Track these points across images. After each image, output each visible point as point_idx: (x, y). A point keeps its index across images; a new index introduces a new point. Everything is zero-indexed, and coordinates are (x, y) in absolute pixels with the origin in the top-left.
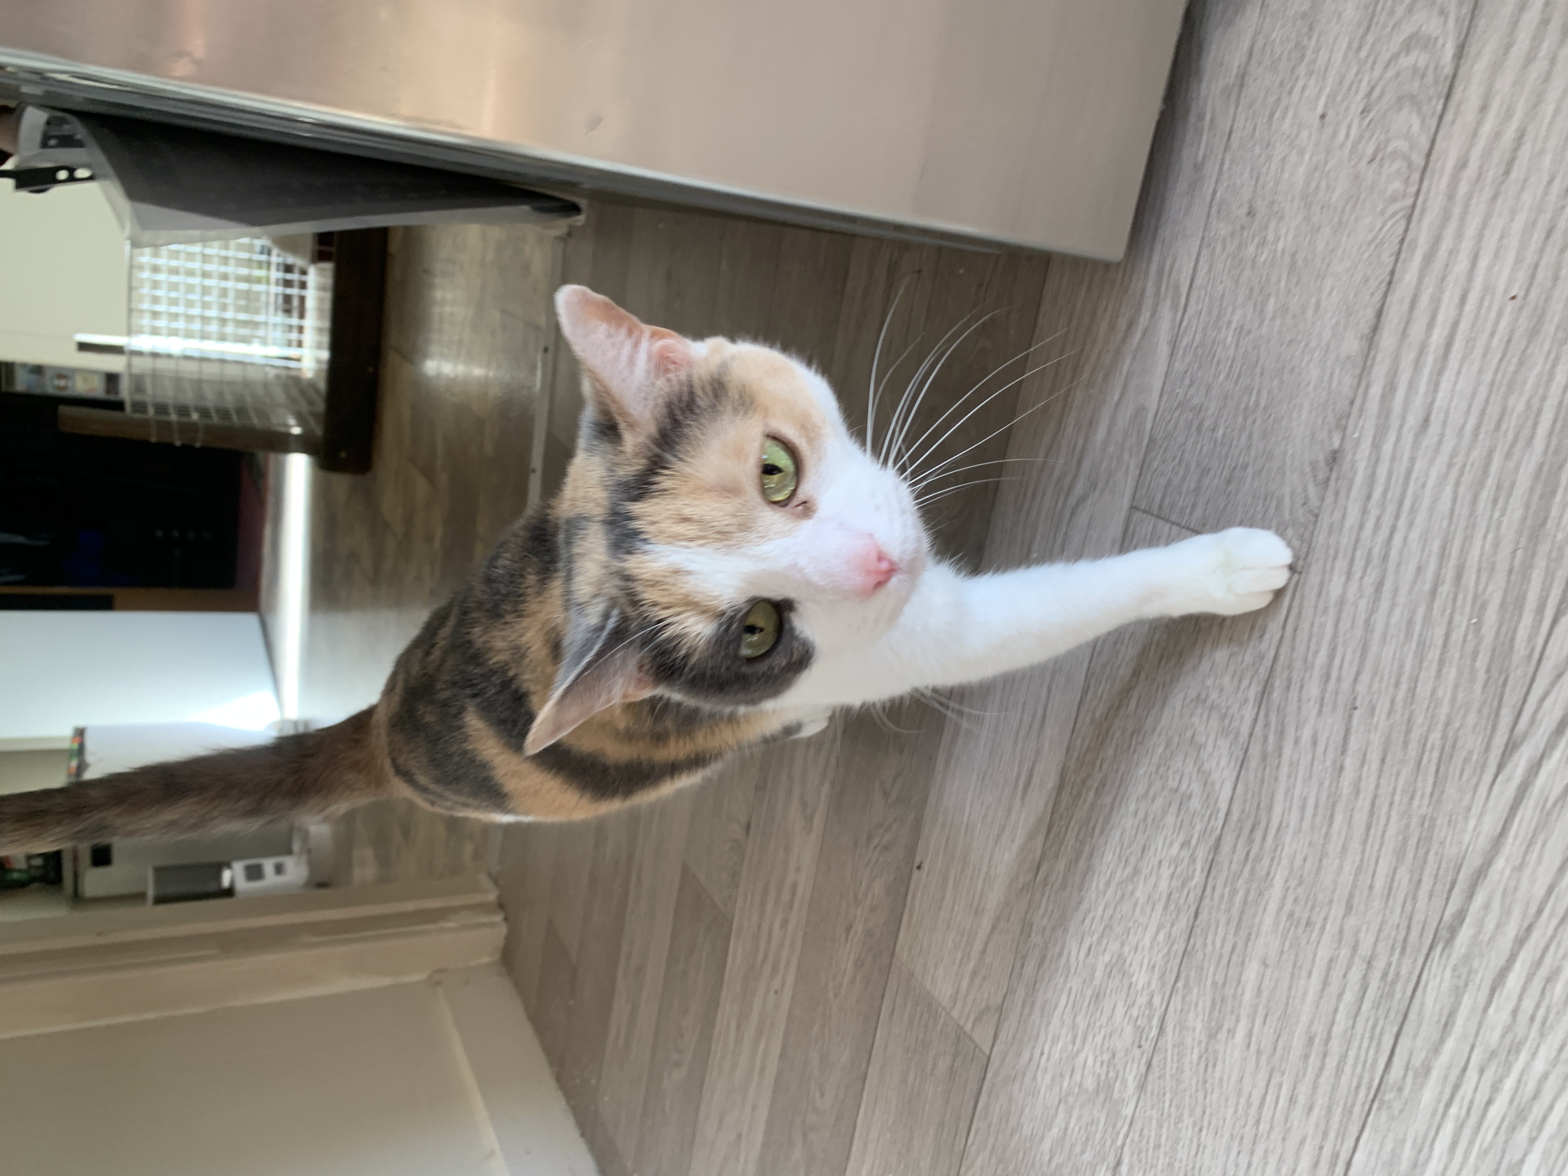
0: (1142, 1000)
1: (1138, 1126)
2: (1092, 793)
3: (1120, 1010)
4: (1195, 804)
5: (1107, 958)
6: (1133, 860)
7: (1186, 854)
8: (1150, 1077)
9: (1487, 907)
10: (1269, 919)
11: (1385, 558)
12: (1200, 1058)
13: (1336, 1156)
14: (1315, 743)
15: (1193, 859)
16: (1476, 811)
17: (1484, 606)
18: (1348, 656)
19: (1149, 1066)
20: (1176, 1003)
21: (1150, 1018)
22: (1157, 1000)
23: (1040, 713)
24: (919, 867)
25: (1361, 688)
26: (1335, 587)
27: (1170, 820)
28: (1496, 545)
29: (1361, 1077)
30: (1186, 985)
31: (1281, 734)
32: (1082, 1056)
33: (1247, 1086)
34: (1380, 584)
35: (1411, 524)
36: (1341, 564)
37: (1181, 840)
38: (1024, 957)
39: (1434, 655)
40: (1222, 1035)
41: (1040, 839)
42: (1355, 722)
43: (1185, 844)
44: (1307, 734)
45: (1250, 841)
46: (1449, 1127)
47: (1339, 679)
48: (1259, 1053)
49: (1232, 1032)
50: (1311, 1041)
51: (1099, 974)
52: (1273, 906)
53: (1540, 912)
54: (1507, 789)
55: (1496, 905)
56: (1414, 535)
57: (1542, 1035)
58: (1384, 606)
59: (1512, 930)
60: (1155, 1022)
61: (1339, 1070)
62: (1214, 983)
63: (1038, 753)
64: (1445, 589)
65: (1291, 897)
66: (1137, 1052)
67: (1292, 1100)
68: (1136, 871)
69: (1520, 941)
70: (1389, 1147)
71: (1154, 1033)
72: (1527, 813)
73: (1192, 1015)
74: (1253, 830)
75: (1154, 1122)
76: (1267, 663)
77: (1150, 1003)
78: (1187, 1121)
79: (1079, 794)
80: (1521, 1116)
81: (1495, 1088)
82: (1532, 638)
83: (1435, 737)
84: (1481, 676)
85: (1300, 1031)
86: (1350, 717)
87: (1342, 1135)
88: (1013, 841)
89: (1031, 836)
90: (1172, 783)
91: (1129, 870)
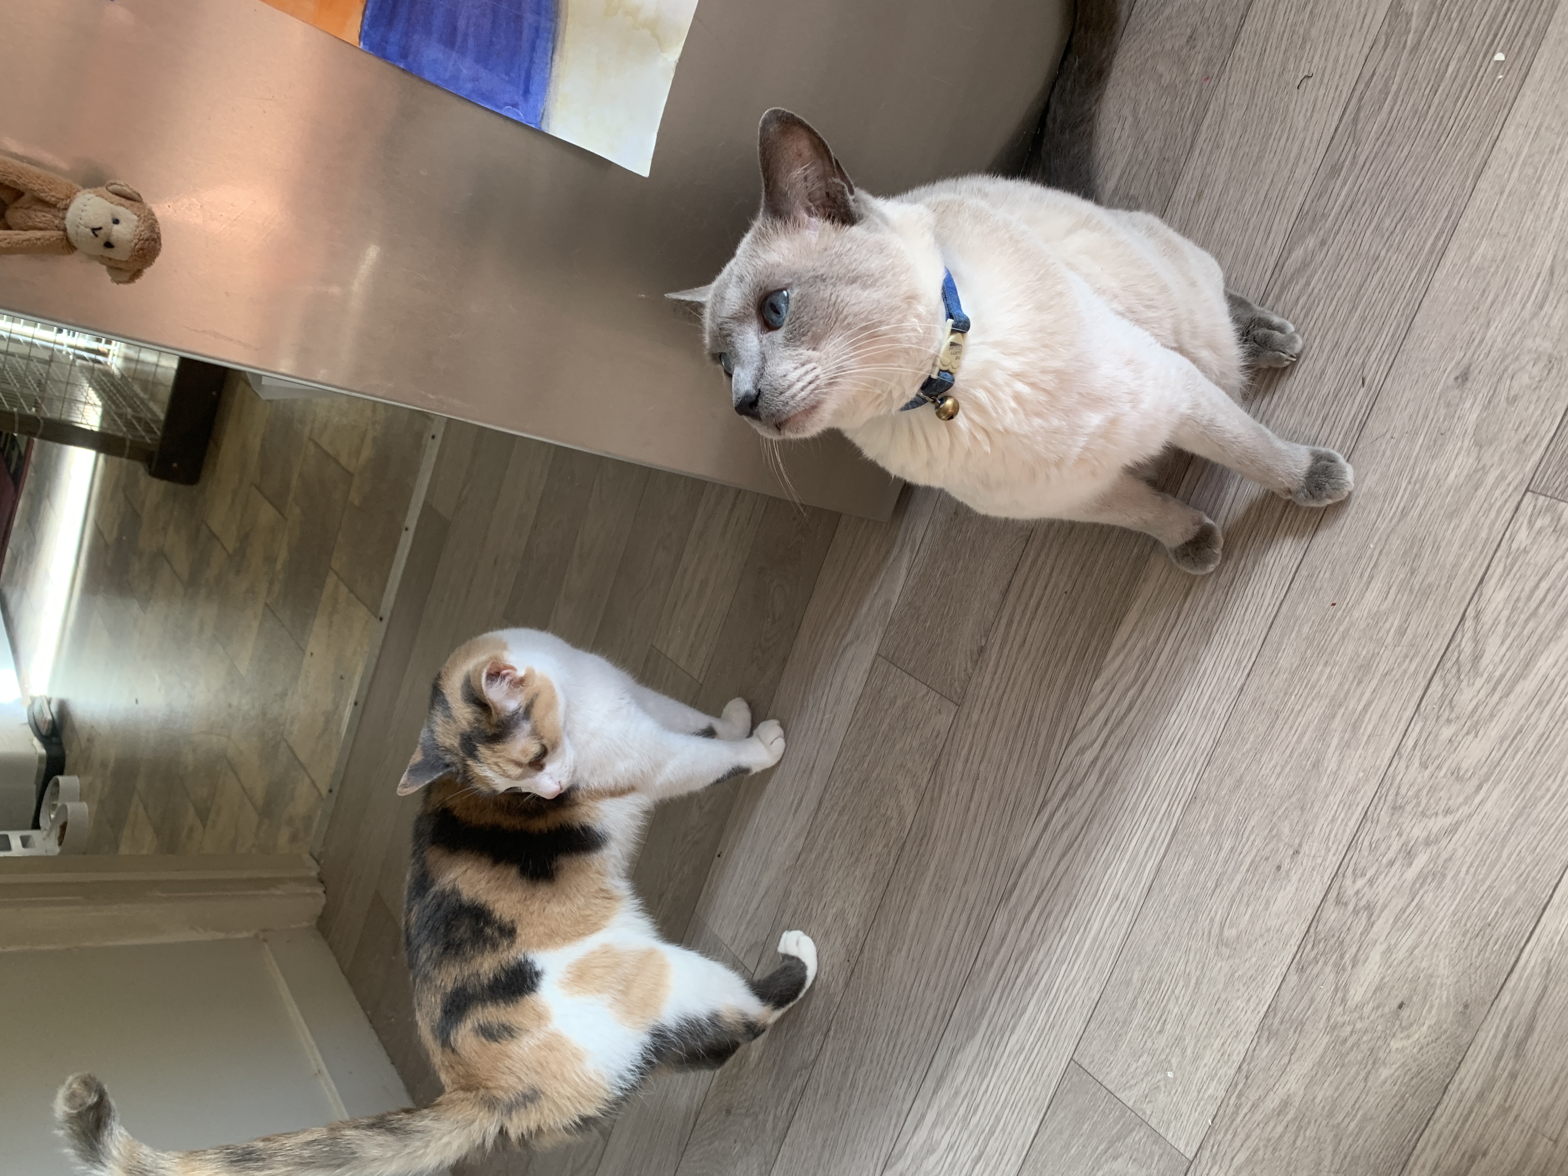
0: (852, 934)
1: (842, 1007)
2: (837, 814)
3: (839, 940)
4: (893, 823)
5: (834, 910)
6: (856, 854)
7: (886, 850)
8: (853, 978)
9: (1026, 882)
10: (926, 887)
11: (1000, 704)
12: (882, 965)
13: (945, 1012)
14: (957, 795)
15: (889, 854)
16: (1025, 835)
17: (1039, 735)
18: (978, 750)
19: (853, 971)
20: (872, 935)
21: (856, 945)
22: (861, 935)
23: (811, 765)
24: (719, 856)
25: (982, 768)
26: (975, 717)
27: (879, 831)
28: (1047, 707)
29: (961, 970)
30: (878, 924)
31: (941, 789)
33: (905, 978)
34: (996, 718)
35: (1012, 690)
36: (979, 704)
37: (884, 843)
38: (784, 911)
39: (1015, 756)
40: (895, 952)
41: (802, 840)
42: (977, 786)
43: (886, 845)
44: (954, 789)
45: (921, 845)
46: (999, 990)
47: (972, 763)
48: (913, 960)
49: (900, 950)
50: (940, 951)
51: (829, 920)
52: (928, 881)
53: (1047, 883)
54: (1040, 825)
56: (1013, 697)
57: (1043, 942)
58: (996, 730)
59: (1035, 893)
60: (859, 946)
61: (952, 966)
62: (894, 923)
63: (807, 788)
64: (1024, 724)
65: (938, 876)
66: (847, 964)
67: (927, 984)
68: (857, 860)
69: (1038, 898)
70: (971, 1003)
71: (858, 952)
72: (1047, 836)
73: (879, 942)
74: (922, 839)
75: (852, 1004)
76: (939, 750)
77: (857, 935)
78: (871, 1001)
79: (829, 814)
80: (1030, 982)
81: (1021, 970)
82: (1057, 754)
83: (1013, 797)
84: (1035, 769)
85: (935, 947)
86: (976, 783)
87: (949, 1001)
88: (785, 840)
89: (797, 837)
90: (882, 811)
91: (853, 859)
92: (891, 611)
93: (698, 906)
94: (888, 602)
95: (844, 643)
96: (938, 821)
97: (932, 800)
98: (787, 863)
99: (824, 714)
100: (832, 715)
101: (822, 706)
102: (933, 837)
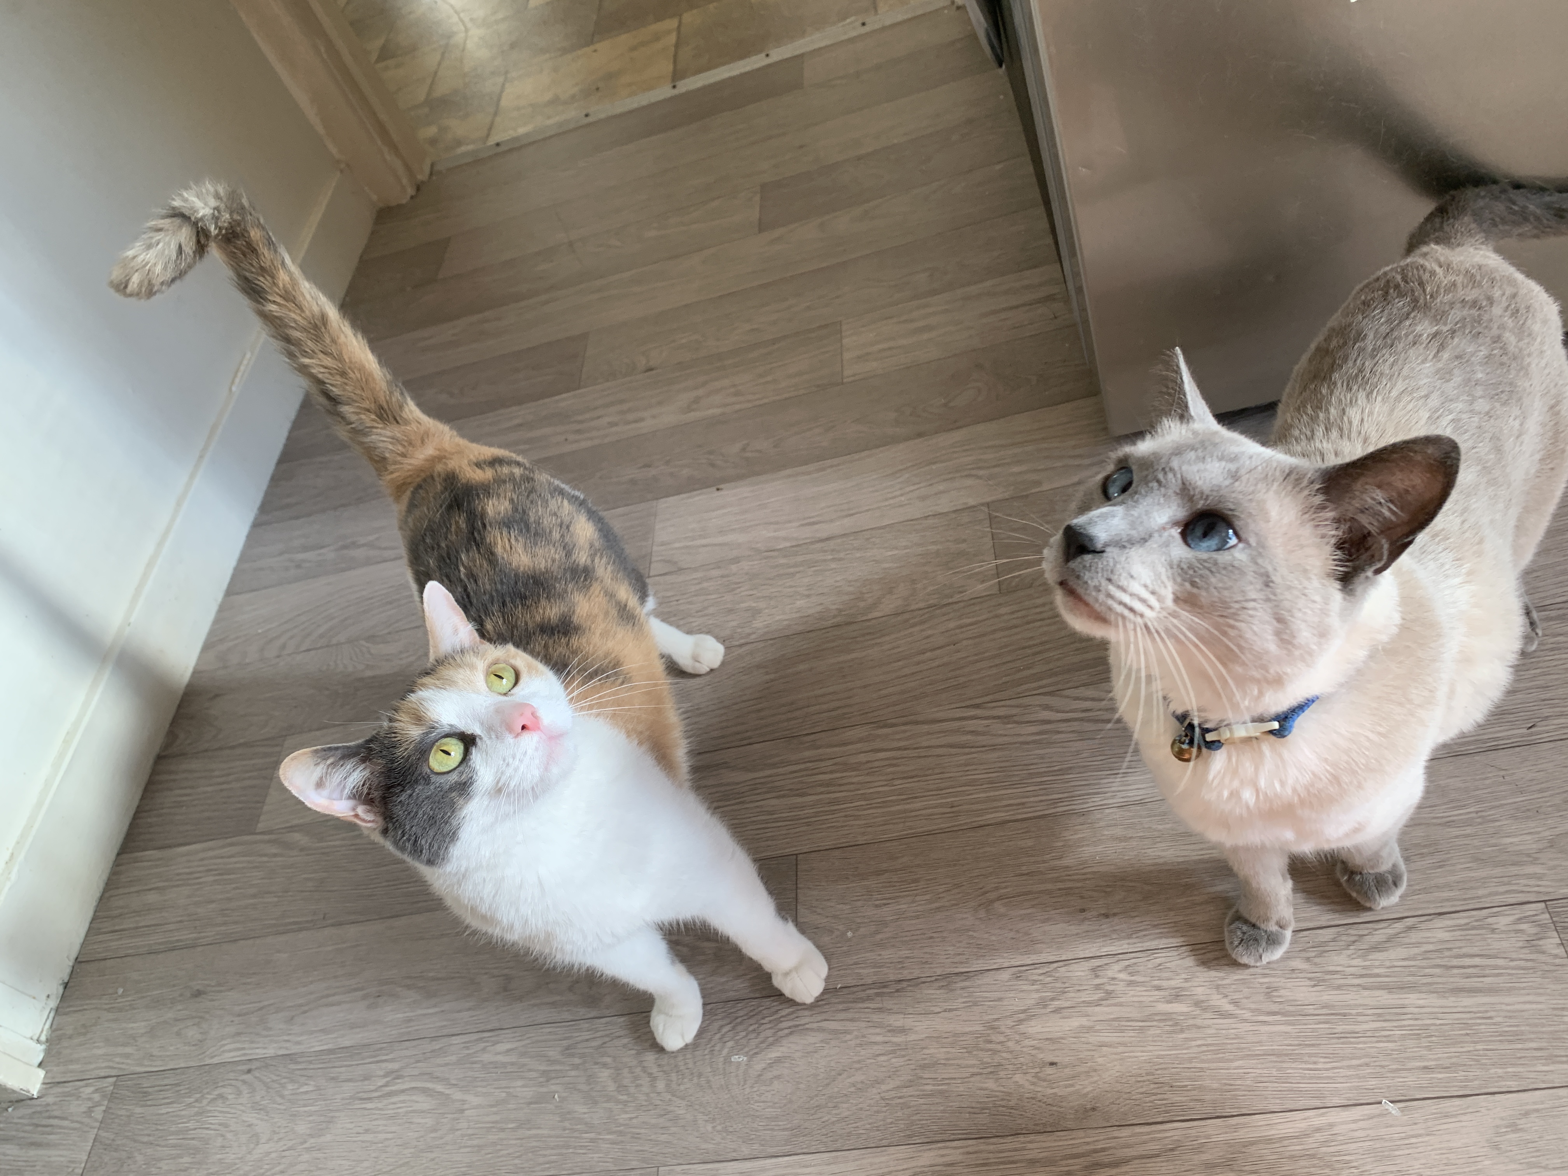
2: (830, 557)
3: (734, 624)
5: (754, 605)
6: (812, 592)
9: (905, 731)
11: (1028, 623)
14: (928, 637)
16: (941, 708)
17: (1029, 668)
18: (975, 631)
21: (742, 638)
23: (852, 512)
24: (718, 489)
25: (965, 643)
26: (1003, 610)
28: (1058, 660)
30: (772, 645)
31: (922, 622)
33: (749, 691)
34: (1016, 627)
36: (1015, 607)
37: (839, 608)
38: (719, 567)
39: (997, 661)
40: (762, 671)
41: (788, 544)
42: (948, 648)
43: (840, 611)
44: (930, 632)
46: (802, 766)
47: (962, 632)
48: (768, 688)
49: (767, 674)
50: (792, 703)
51: (743, 605)
52: (840, 660)
53: (915, 748)
54: (959, 714)
55: (908, 734)
57: (868, 774)
58: (1007, 633)
59: (902, 744)
60: (742, 641)
61: (790, 720)
62: (784, 656)
63: (832, 521)
64: (1029, 651)
65: (851, 664)
68: (808, 596)
69: (899, 749)
70: (773, 752)
71: (737, 643)
73: (760, 654)
74: (868, 634)
76: (950, 600)
77: (750, 634)
79: (826, 551)
80: (828, 785)
81: (831, 772)
82: (1027, 690)
83: (962, 680)
84: (1001, 682)
86: (948, 645)
87: (762, 735)
88: (775, 531)
89: (785, 539)
91: (806, 593)
92: (1033, 491)
93: (664, 500)
94: (1038, 483)
95: (974, 472)
96: (893, 636)
97: (907, 621)
98: (759, 545)
99: (902, 495)
100: (906, 502)
101: (908, 489)
102: (878, 641)
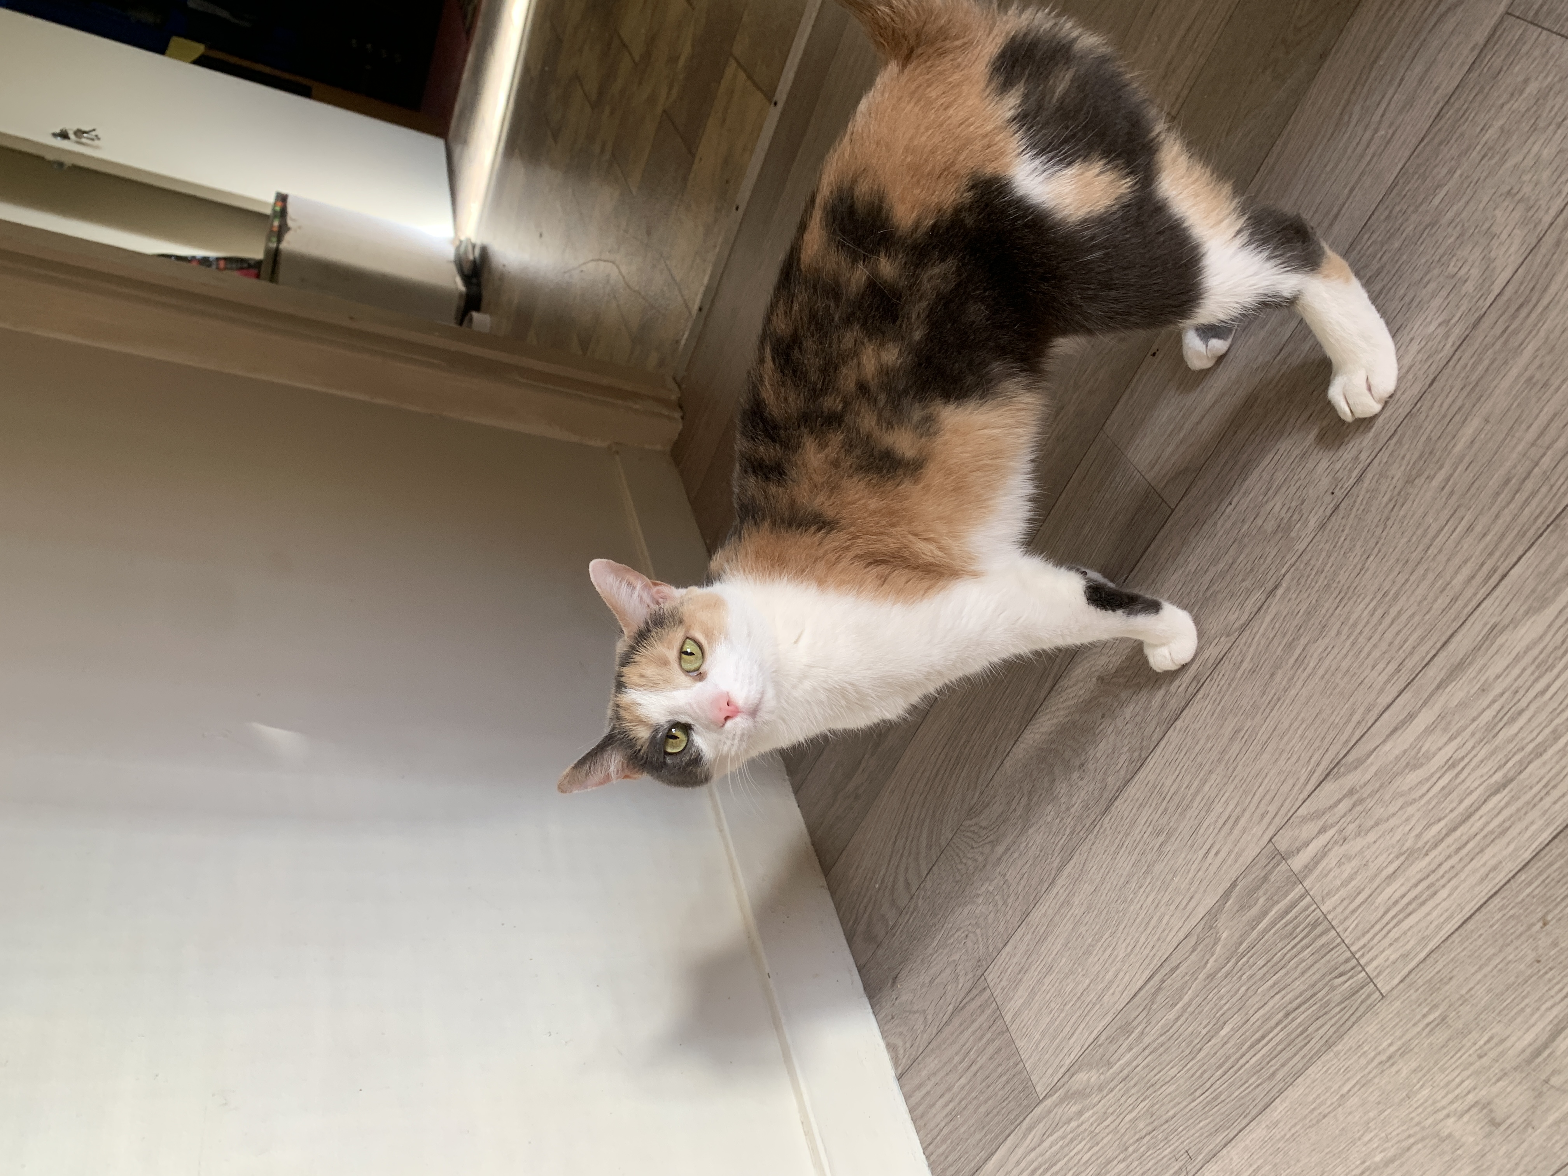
0: (1349, 456)
1: (1305, 558)
4: (1469, 287)
7: (1442, 331)
8: (1333, 519)
10: (1505, 384)
12: (1390, 500)
13: (1494, 571)
15: (1447, 336)
19: (1337, 507)
20: (1384, 456)
21: (1351, 471)
22: (1363, 456)
24: (1154, 354)
27: (1437, 302)
30: (1400, 442)
32: (1271, 504)
33: (1429, 519)
37: (1440, 320)
40: (1419, 481)
43: (1446, 322)
48: (1452, 493)
49: (1430, 478)
52: (1514, 372)
61: (1527, 502)
62: (1429, 439)
65: (1537, 362)
66: (1328, 498)
70: (1549, 560)
71: (1352, 481)
73: (1396, 465)
75: (1324, 554)
78: (1358, 550)
85: (1503, 471)
87: (1506, 555)
90: (1452, 269)
93: (1109, 422)
100: (1391, 132)
101: (1376, 118)
